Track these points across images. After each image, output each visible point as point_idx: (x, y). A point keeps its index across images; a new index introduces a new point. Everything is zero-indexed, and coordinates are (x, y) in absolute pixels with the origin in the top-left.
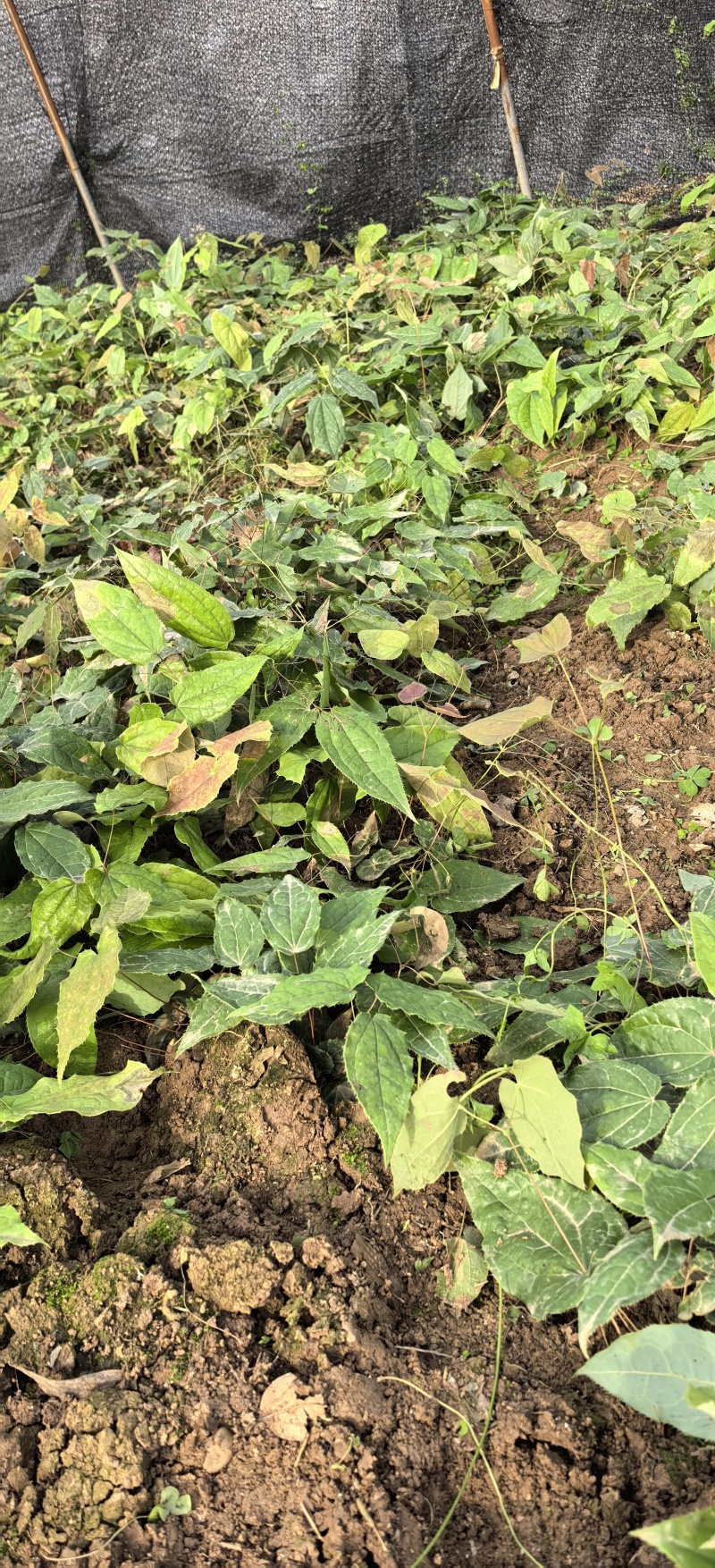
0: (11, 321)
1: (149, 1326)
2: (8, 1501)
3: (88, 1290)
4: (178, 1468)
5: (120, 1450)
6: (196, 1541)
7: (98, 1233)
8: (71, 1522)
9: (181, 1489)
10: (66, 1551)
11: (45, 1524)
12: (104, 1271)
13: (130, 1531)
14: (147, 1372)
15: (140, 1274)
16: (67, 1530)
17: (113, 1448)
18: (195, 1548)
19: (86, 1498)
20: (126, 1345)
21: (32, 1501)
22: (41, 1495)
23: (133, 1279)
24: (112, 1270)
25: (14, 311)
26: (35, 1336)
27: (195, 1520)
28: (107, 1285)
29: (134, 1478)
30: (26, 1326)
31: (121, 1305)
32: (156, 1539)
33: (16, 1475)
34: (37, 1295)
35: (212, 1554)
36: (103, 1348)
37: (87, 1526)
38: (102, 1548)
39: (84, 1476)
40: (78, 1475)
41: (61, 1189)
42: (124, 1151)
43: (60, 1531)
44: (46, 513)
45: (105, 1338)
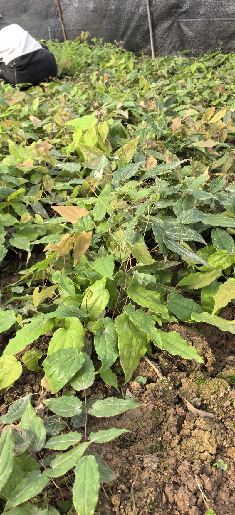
0: (230, 58)
1: (227, 407)
2: (170, 435)
3: (210, 386)
4: (225, 455)
5: (211, 440)
6: (226, 480)
7: (212, 368)
8: (189, 453)
9: (225, 462)
10: (186, 461)
11: (181, 449)
12: (217, 382)
13: (207, 466)
14: (223, 420)
15: (229, 389)
16: (187, 454)
17: (209, 438)
18: (225, 482)
19: (196, 449)
20: (218, 409)
21: (178, 440)
22: (181, 440)
23: (226, 389)
24: (220, 383)
25: (232, 54)
26: (190, 391)
27: (227, 473)
28: (217, 387)
29: (213, 451)
30: (187, 386)
31: (220, 396)
32: (214, 472)
33: (174, 429)
34: (193, 379)
35: (230, 487)
36: (210, 405)
37: (194, 457)
38: (198, 466)
39: (197, 442)
40: (196, 440)
41: (204, 349)
42: (218, 345)
43: (185, 454)
44: (231, 126)
45: (211, 403)
